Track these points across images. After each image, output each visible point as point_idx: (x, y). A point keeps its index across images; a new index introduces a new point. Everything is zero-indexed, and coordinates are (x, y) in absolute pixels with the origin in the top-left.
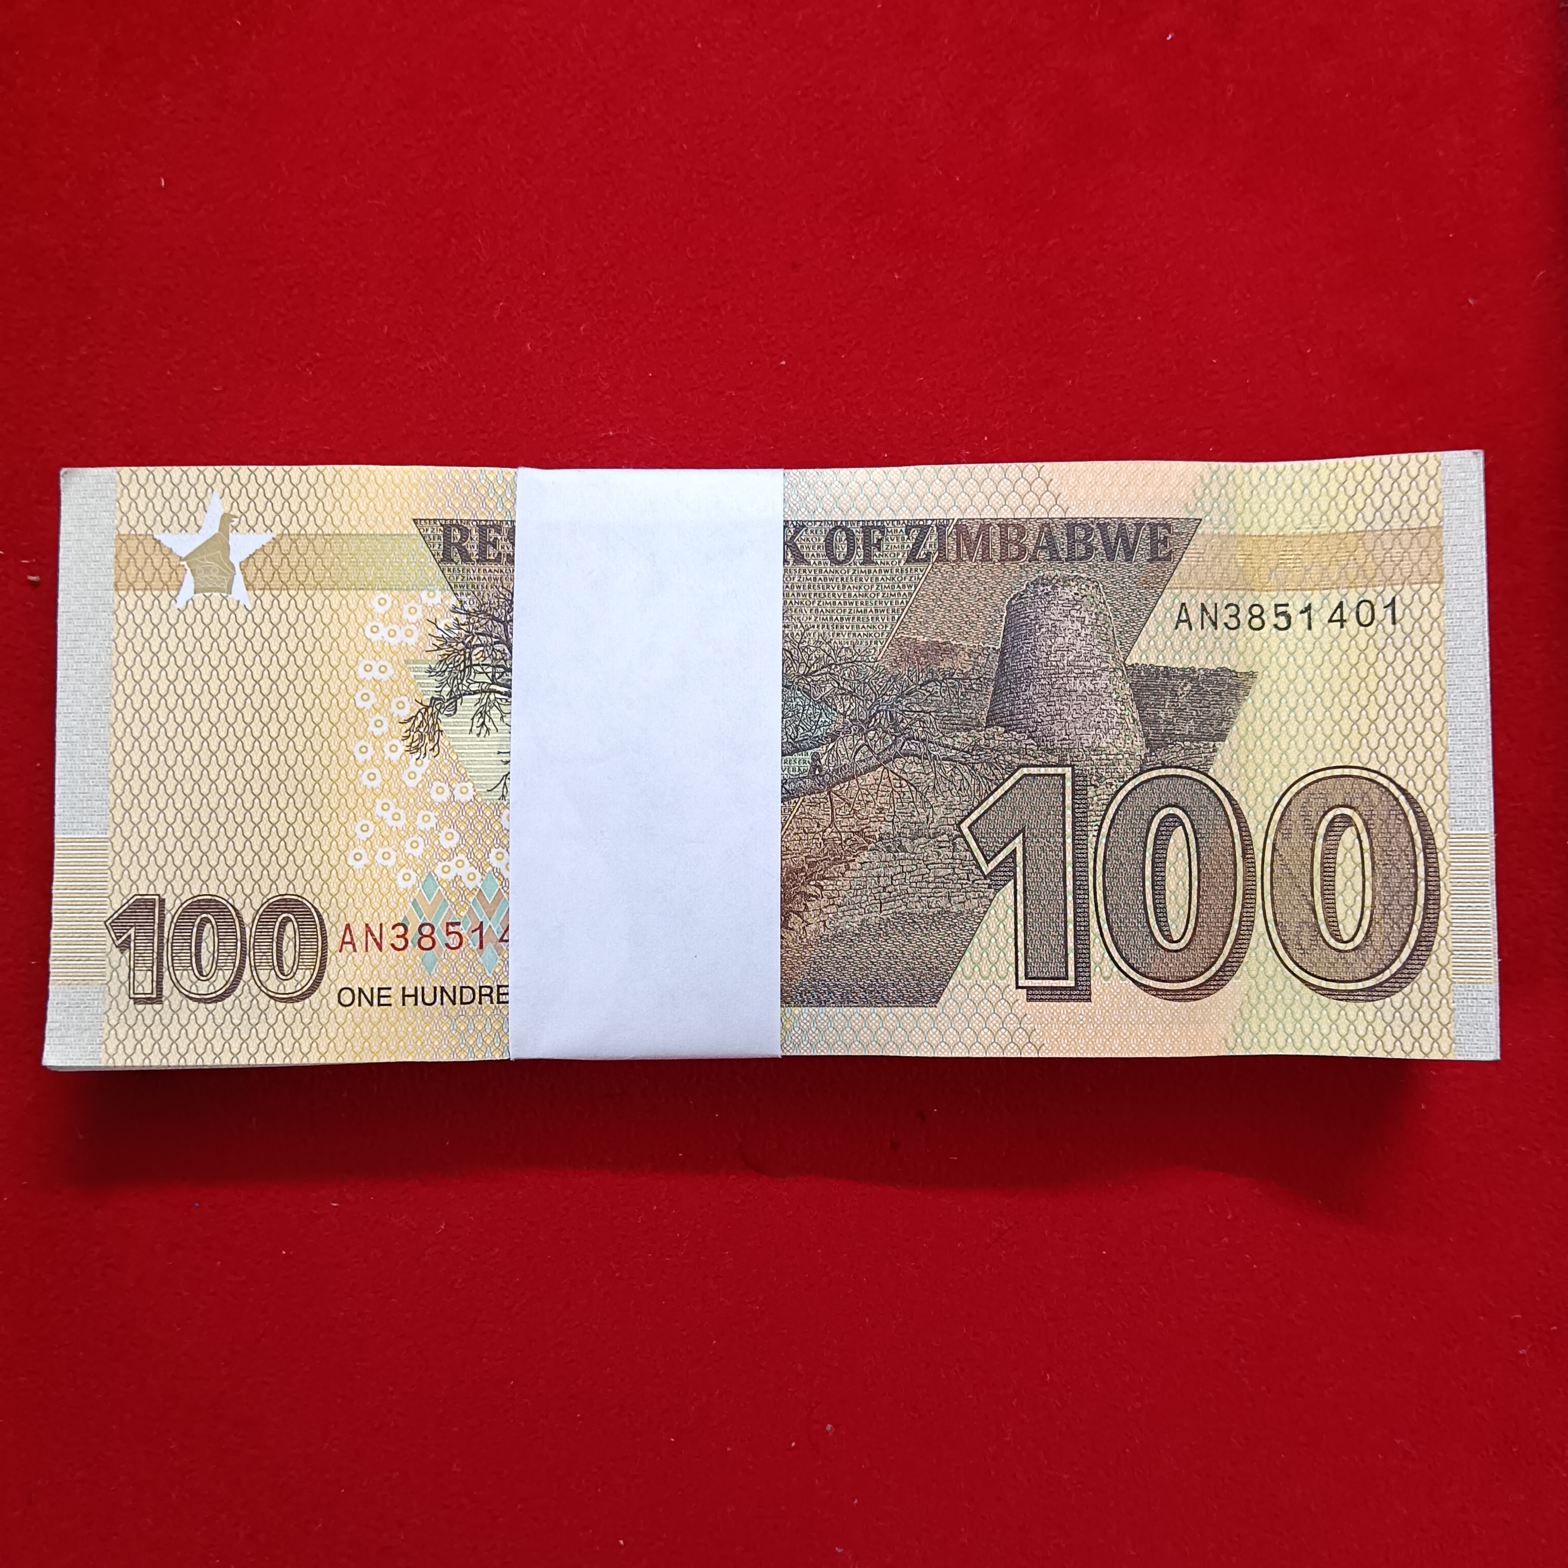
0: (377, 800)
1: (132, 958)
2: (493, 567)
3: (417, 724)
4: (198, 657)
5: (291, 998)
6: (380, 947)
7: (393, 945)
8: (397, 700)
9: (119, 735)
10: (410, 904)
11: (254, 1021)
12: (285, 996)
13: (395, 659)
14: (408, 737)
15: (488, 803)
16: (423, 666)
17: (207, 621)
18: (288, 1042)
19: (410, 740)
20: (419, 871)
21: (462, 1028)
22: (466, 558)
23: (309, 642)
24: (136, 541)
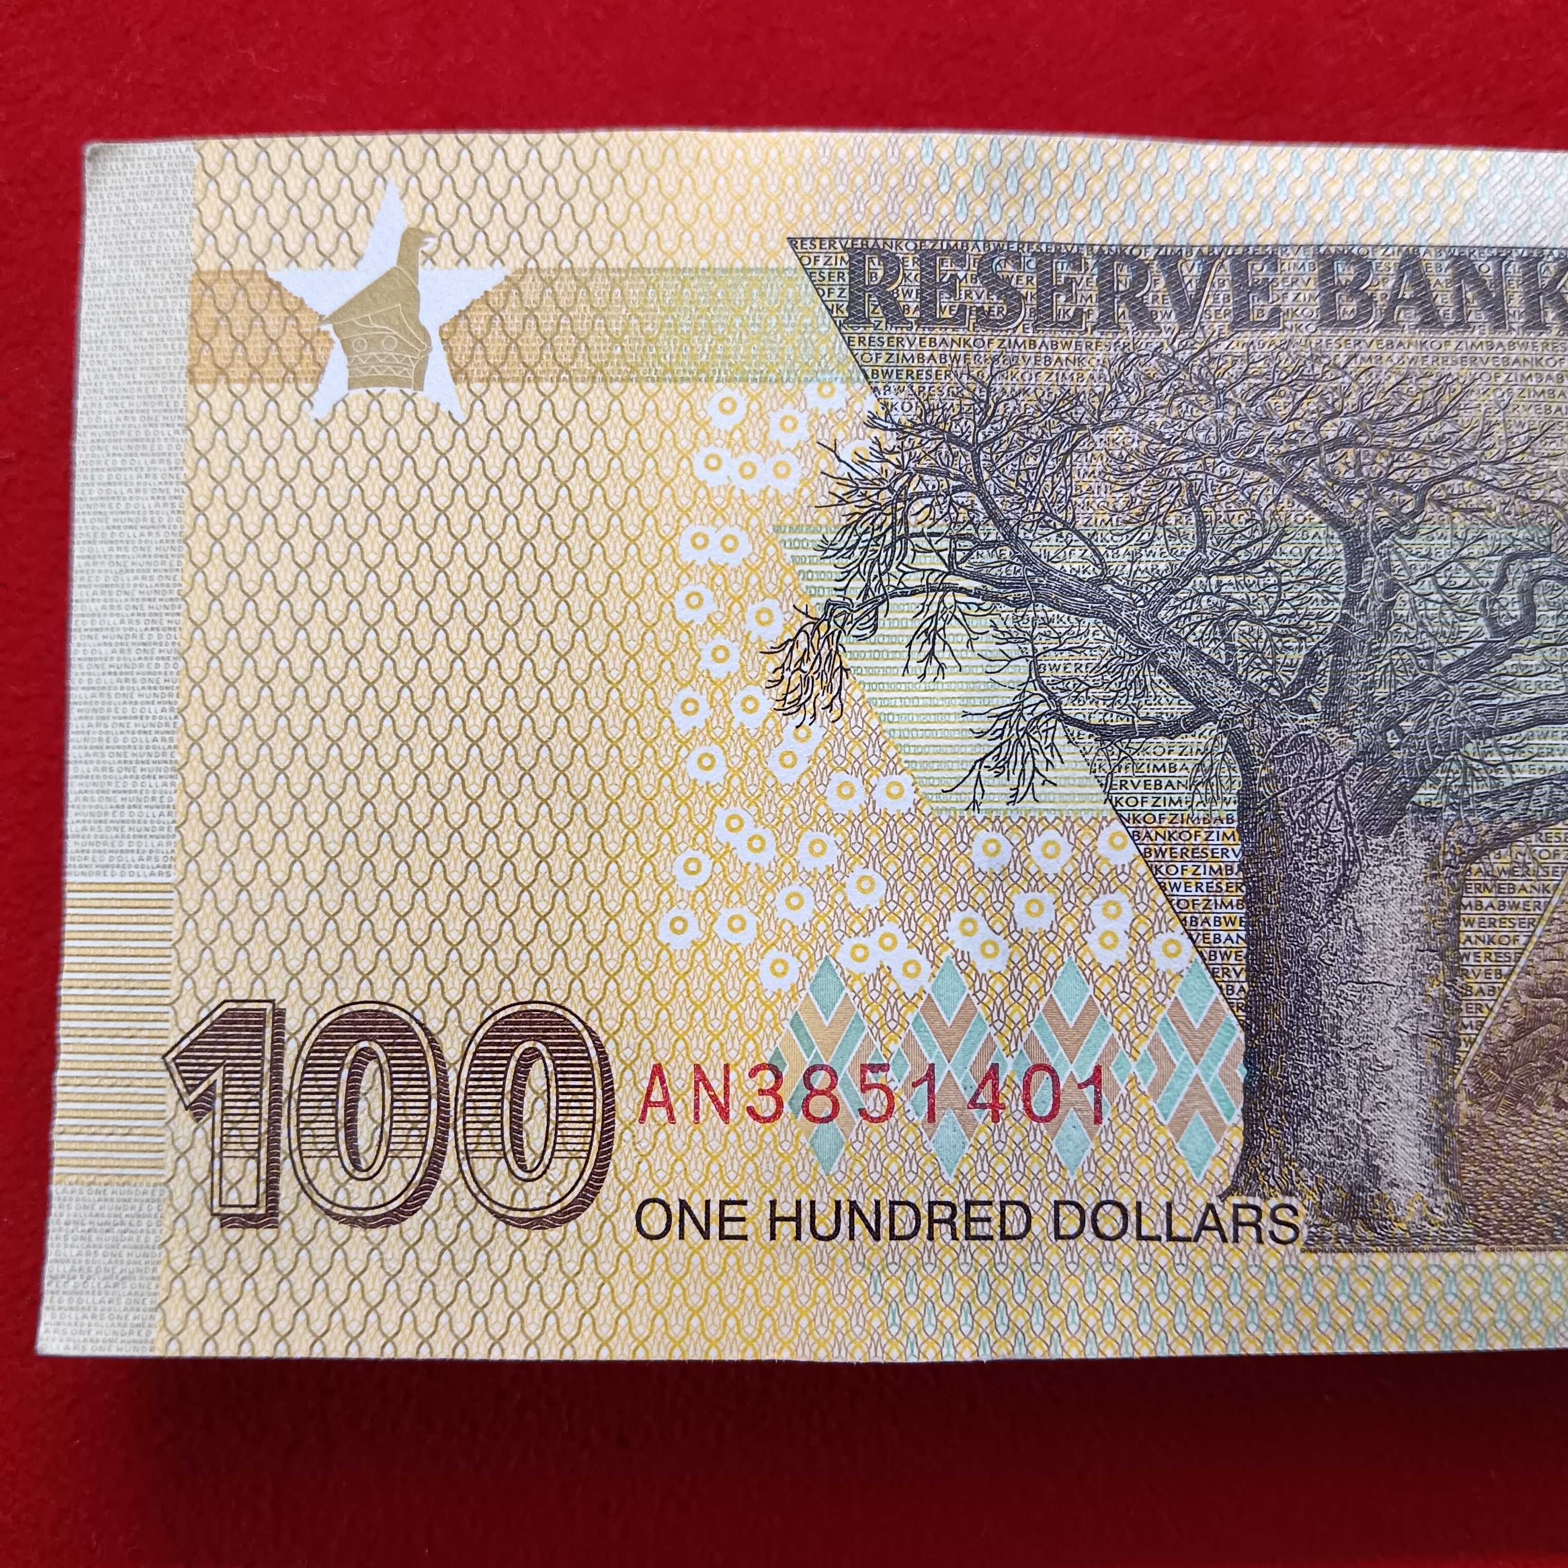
0: (717, 810)
1: (218, 1133)
2: (950, 334)
3: (796, 655)
4: (356, 518)
5: (539, 1219)
6: (724, 1113)
7: (751, 1111)
8: (758, 605)
9: (197, 674)
10: (786, 1024)
11: (464, 1267)
12: (527, 1215)
13: (754, 522)
14: (780, 681)
15: (944, 817)
16: (810, 537)
17: (374, 444)
18: (534, 1313)
19: (782, 688)
20: (804, 956)
21: (894, 1291)
22: (895, 315)
23: (580, 488)
24: (233, 285)
